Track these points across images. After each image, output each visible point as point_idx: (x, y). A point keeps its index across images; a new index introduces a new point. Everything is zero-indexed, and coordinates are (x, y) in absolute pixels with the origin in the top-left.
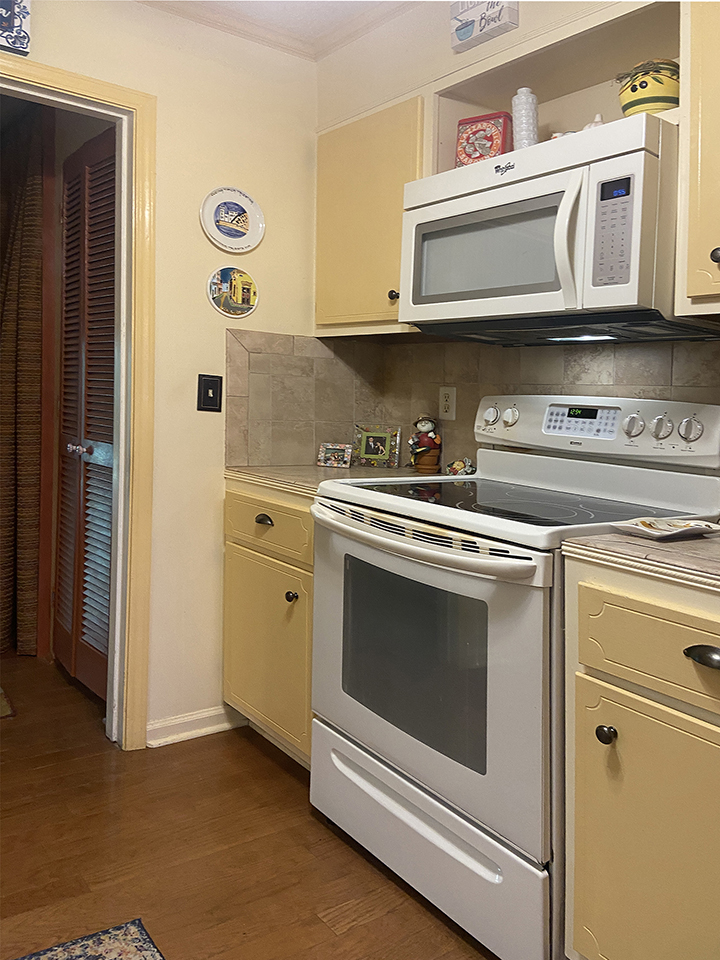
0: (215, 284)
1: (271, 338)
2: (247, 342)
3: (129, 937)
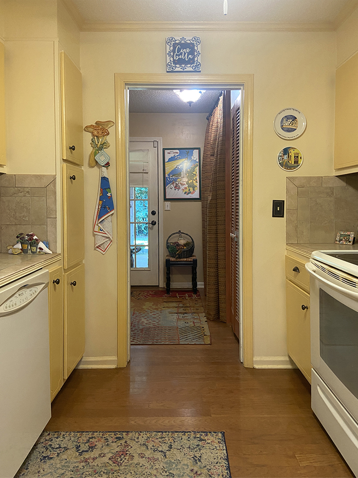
0: (280, 156)
1: (310, 179)
2: (297, 183)
3: (217, 437)
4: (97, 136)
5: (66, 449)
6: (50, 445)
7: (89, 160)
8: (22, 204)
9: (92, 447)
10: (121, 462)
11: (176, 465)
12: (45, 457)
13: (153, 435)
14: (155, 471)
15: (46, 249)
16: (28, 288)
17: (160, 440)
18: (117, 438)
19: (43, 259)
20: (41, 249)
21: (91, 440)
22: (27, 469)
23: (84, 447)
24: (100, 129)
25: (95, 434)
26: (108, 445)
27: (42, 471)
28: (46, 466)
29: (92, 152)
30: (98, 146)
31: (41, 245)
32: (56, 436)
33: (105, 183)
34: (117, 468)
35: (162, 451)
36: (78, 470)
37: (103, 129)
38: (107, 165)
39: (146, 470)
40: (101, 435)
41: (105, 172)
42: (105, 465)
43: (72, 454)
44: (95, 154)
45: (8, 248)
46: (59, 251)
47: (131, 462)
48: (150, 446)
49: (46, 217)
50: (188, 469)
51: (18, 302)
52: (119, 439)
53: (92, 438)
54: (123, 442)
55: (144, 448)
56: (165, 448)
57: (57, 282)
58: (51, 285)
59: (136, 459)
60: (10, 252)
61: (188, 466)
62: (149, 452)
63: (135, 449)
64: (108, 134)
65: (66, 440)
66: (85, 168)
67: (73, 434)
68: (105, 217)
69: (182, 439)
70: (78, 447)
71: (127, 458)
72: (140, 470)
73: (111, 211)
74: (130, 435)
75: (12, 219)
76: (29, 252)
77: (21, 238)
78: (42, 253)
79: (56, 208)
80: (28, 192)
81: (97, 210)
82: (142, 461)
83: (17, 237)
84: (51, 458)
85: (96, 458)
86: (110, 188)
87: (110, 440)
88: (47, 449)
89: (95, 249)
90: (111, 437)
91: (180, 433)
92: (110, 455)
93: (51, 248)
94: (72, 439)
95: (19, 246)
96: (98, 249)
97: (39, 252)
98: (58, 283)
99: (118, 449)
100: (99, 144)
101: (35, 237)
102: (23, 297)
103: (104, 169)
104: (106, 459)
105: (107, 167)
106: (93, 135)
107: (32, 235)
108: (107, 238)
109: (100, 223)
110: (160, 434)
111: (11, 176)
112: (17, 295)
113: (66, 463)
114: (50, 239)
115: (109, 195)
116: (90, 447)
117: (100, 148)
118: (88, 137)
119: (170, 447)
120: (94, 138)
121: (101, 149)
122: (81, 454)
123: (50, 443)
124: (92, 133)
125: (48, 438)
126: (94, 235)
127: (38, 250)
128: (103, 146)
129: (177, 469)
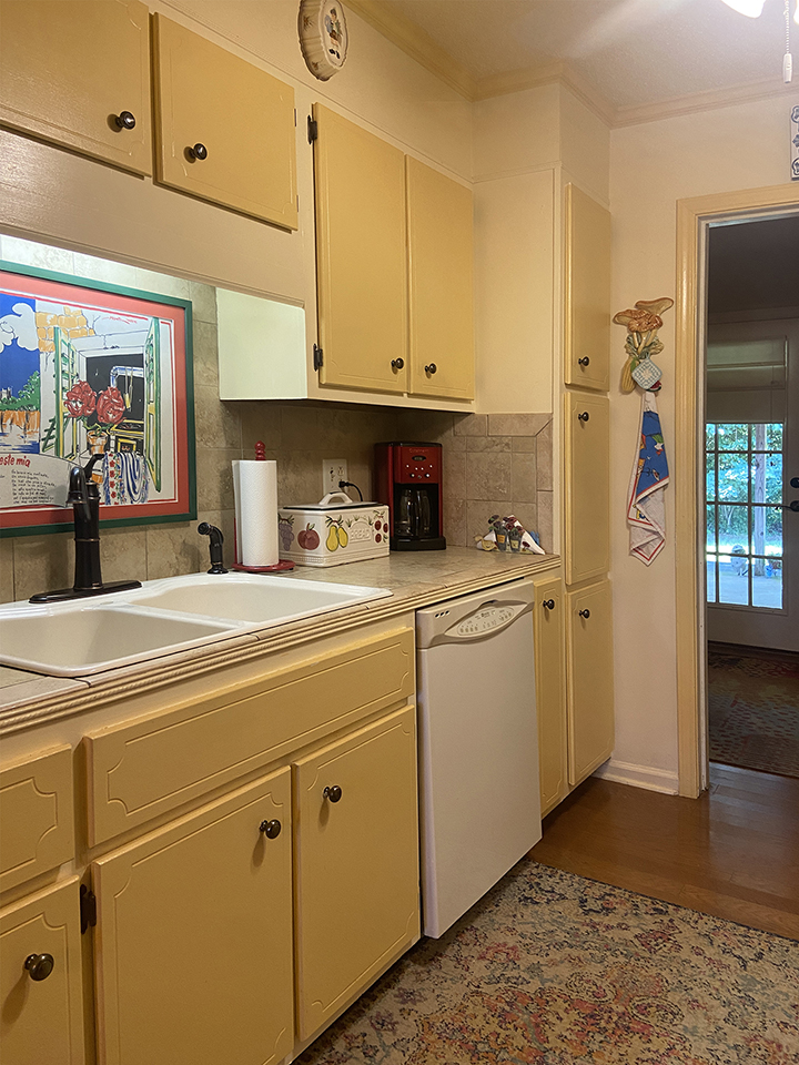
4: (637, 332)
5: (563, 897)
6: (538, 884)
7: (622, 380)
8: (497, 466)
9: (608, 909)
10: (657, 948)
11: (763, 988)
12: (526, 898)
13: (728, 927)
14: (718, 984)
15: (534, 546)
16: (497, 606)
17: (740, 938)
18: (655, 909)
19: (526, 561)
20: (526, 544)
21: (607, 897)
22: (497, 906)
23: (591, 904)
24: (646, 317)
25: (617, 891)
26: (636, 914)
27: (519, 916)
28: (528, 911)
29: (627, 363)
30: (640, 350)
31: (527, 537)
32: (549, 873)
33: (651, 423)
34: (647, 955)
35: (739, 958)
36: (577, 935)
37: (650, 315)
38: (656, 387)
39: (701, 976)
40: (627, 896)
41: (651, 402)
42: (626, 943)
43: (570, 908)
44: (633, 367)
45: (477, 539)
46: (557, 551)
47: (674, 954)
48: (718, 941)
49: (534, 489)
50: (787, 1003)
51: (480, 625)
52: (661, 912)
53: (610, 895)
54: (666, 919)
55: (706, 941)
56: (748, 954)
57: (550, 605)
58: (539, 609)
59: (685, 953)
60: (479, 545)
61: (787, 995)
62: (713, 951)
63: (687, 935)
64: (661, 325)
65: (566, 884)
66: (614, 396)
67: (577, 879)
68: (650, 490)
69: (787, 951)
70: (583, 902)
71: (669, 945)
72: (689, 971)
73: (661, 480)
74: (682, 912)
75: (483, 490)
76: (509, 548)
77: (494, 523)
78: (527, 552)
79: (552, 473)
80: (507, 444)
81: (634, 477)
82: (695, 960)
83: (490, 522)
84: (537, 903)
85: (612, 928)
86: (660, 434)
87: (643, 909)
88: (531, 887)
89: (631, 555)
90: (645, 906)
91: (785, 941)
92: (638, 932)
93: (543, 545)
94: (576, 885)
95: (492, 537)
96: (636, 554)
97: (524, 550)
98: (551, 607)
99: (654, 927)
100: (642, 345)
101: (517, 524)
102: (488, 620)
103: (650, 396)
104: (629, 935)
105: (656, 393)
106: (631, 330)
107: (512, 520)
108: (655, 533)
109: (639, 502)
110: (742, 929)
111: (482, 417)
112: (479, 614)
113: (560, 917)
114: (542, 529)
115: (658, 447)
116: (604, 908)
117: (641, 354)
118: (620, 334)
119: (760, 956)
120: (632, 336)
121: (644, 355)
122: (586, 913)
123: (537, 880)
124: (629, 325)
125: (535, 871)
126: (629, 526)
127: (522, 546)
128: (651, 349)
129: (764, 994)
